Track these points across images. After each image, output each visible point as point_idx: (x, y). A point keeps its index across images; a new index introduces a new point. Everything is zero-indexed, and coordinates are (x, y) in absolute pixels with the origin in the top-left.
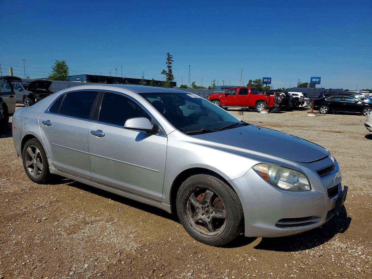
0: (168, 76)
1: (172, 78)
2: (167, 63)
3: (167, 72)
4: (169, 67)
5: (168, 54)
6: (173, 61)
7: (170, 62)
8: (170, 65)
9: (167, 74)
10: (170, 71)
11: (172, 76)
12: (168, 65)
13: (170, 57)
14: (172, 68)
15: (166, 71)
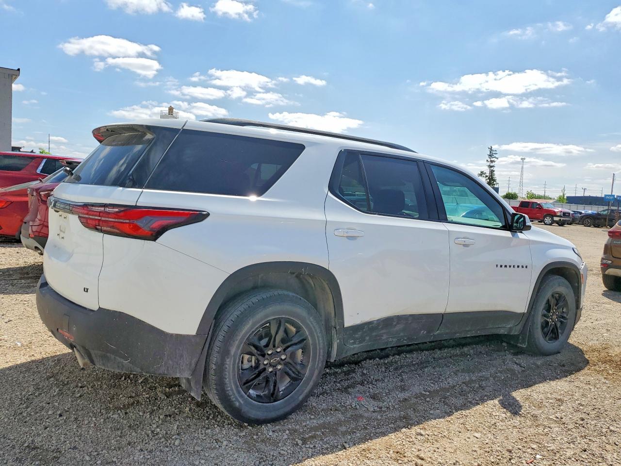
0: (488, 180)
1: (495, 183)
2: (487, 160)
3: (488, 174)
4: (490, 167)
5: (491, 149)
6: (497, 158)
7: (492, 159)
8: (492, 164)
9: (486, 176)
10: (492, 172)
11: (495, 180)
12: (488, 164)
13: (494, 152)
14: (495, 169)
15: (485, 173)
